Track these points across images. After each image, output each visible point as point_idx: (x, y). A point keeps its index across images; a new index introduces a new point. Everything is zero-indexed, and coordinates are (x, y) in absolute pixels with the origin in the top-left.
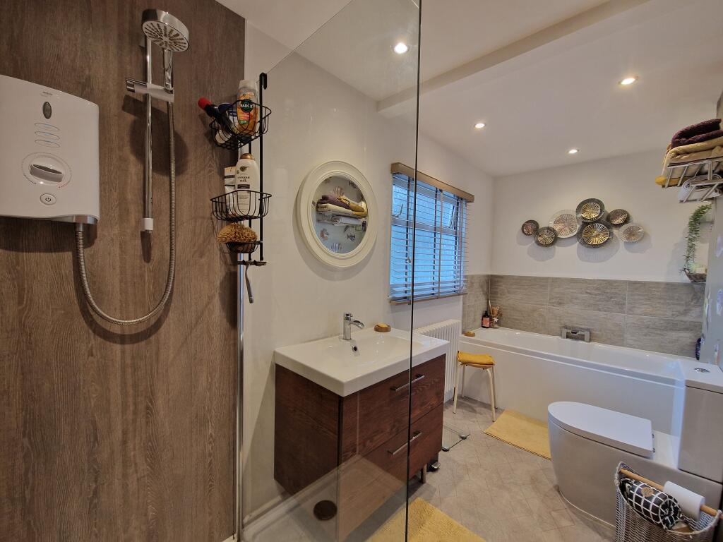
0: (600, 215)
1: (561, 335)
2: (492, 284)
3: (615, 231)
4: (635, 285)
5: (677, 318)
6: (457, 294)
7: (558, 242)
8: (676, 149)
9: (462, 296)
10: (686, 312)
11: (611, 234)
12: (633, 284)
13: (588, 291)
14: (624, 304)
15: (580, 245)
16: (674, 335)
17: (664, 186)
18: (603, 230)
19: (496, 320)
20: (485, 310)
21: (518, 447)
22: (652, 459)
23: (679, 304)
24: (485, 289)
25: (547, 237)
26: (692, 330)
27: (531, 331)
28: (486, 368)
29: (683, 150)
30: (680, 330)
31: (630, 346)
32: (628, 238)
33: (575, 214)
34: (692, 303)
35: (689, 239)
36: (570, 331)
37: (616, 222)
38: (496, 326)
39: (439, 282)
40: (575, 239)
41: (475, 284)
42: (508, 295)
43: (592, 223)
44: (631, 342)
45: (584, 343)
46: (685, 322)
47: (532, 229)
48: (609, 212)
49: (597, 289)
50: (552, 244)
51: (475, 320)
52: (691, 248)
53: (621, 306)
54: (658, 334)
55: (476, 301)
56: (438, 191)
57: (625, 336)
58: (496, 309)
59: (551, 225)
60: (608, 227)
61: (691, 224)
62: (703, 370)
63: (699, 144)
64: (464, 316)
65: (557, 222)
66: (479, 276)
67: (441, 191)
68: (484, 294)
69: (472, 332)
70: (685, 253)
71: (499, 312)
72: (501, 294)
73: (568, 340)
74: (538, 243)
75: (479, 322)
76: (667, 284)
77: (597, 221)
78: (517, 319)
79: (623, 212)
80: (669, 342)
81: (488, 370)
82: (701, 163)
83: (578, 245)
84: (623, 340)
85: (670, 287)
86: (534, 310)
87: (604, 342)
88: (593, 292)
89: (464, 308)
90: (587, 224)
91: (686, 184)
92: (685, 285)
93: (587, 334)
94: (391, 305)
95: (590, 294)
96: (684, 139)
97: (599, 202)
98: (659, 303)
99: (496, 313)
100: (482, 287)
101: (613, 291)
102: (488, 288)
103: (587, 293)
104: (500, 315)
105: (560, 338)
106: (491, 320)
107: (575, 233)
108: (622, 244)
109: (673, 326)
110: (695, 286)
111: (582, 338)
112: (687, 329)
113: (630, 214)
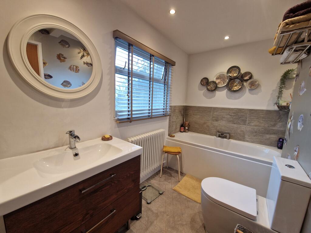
0: (238, 75)
1: (216, 136)
2: (186, 111)
3: (245, 84)
4: (252, 112)
5: (270, 128)
6: (165, 115)
7: (217, 88)
8: (286, 21)
9: (168, 117)
10: (274, 125)
11: (243, 85)
12: (251, 111)
13: (230, 114)
14: (246, 121)
15: (228, 91)
16: (268, 136)
17: (273, 54)
18: (239, 83)
19: (187, 128)
20: (182, 123)
21: (188, 198)
22: (256, 221)
23: (271, 121)
24: (182, 113)
25: (212, 86)
26: (276, 134)
27: (203, 133)
28: (177, 155)
29: (291, 21)
30: (271, 134)
31: (247, 141)
32: (250, 87)
33: (226, 74)
34: (278, 121)
35: (280, 88)
36: (220, 134)
37: (246, 78)
38: (187, 131)
39: (152, 109)
40: (225, 87)
41: (176, 111)
42: (193, 116)
43: (234, 79)
44: (247, 139)
45: (227, 140)
46: (274, 130)
47: (205, 82)
48: (243, 73)
49: (234, 113)
50: (215, 90)
51: (176, 129)
52: (280, 92)
53: (244, 122)
54: (261, 136)
55: (177, 119)
56: (152, 56)
57: (245, 136)
58: (187, 123)
59: (215, 80)
60: (242, 81)
61: (281, 80)
62: (290, 167)
63: (301, 17)
64: (169, 127)
65: (217, 79)
66: (179, 106)
67: (153, 56)
68: (181, 115)
69: (173, 135)
70: (277, 95)
71: (188, 124)
72: (190, 115)
73: (219, 138)
74: (208, 89)
75: (178, 129)
76: (267, 111)
77: (236, 78)
78: (197, 128)
79: (249, 73)
80: (265, 140)
81: (178, 156)
82: (301, 31)
83: (227, 91)
84: (244, 138)
85: (268, 112)
86: (205, 123)
87: (236, 139)
88: (233, 114)
89: (169, 123)
90: (232, 79)
91: (288, 49)
92: (275, 111)
93: (228, 135)
94: (117, 123)
95: (231, 115)
96: (292, 14)
97: (238, 68)
98: (262, 120)
99: (187, 124)
100: (180, 112)
101: (241, 114)
102: (184, 112)
103: (229, 115)
104: (189, 126)
105: (215, 137)
106: (185, 128)
107: (226, 84)
108: (247, 90)
109: (268, 132)
110: (280, 112)
111: (225, 137)
112: (274, 134)
113: (253, 74)
